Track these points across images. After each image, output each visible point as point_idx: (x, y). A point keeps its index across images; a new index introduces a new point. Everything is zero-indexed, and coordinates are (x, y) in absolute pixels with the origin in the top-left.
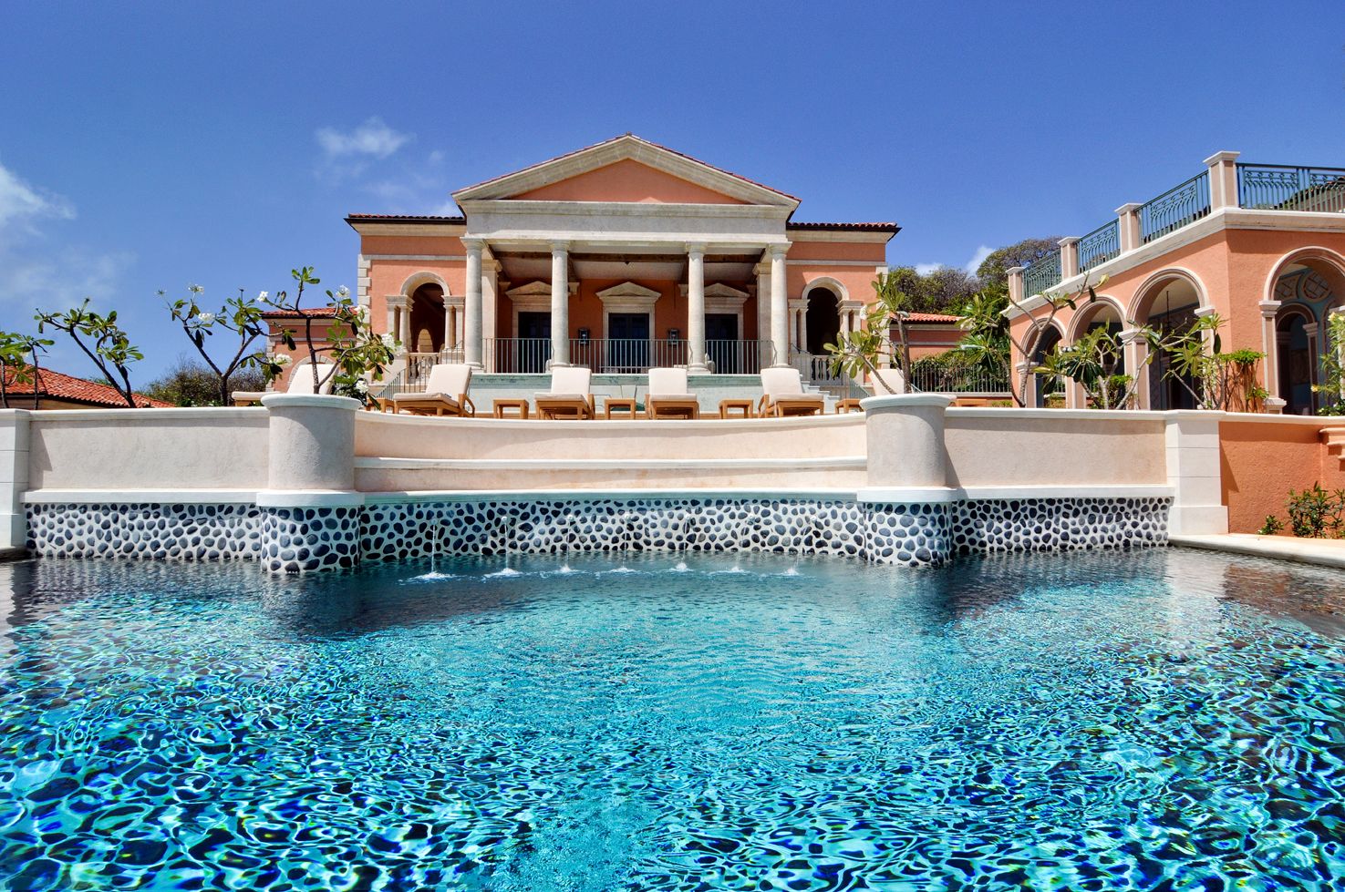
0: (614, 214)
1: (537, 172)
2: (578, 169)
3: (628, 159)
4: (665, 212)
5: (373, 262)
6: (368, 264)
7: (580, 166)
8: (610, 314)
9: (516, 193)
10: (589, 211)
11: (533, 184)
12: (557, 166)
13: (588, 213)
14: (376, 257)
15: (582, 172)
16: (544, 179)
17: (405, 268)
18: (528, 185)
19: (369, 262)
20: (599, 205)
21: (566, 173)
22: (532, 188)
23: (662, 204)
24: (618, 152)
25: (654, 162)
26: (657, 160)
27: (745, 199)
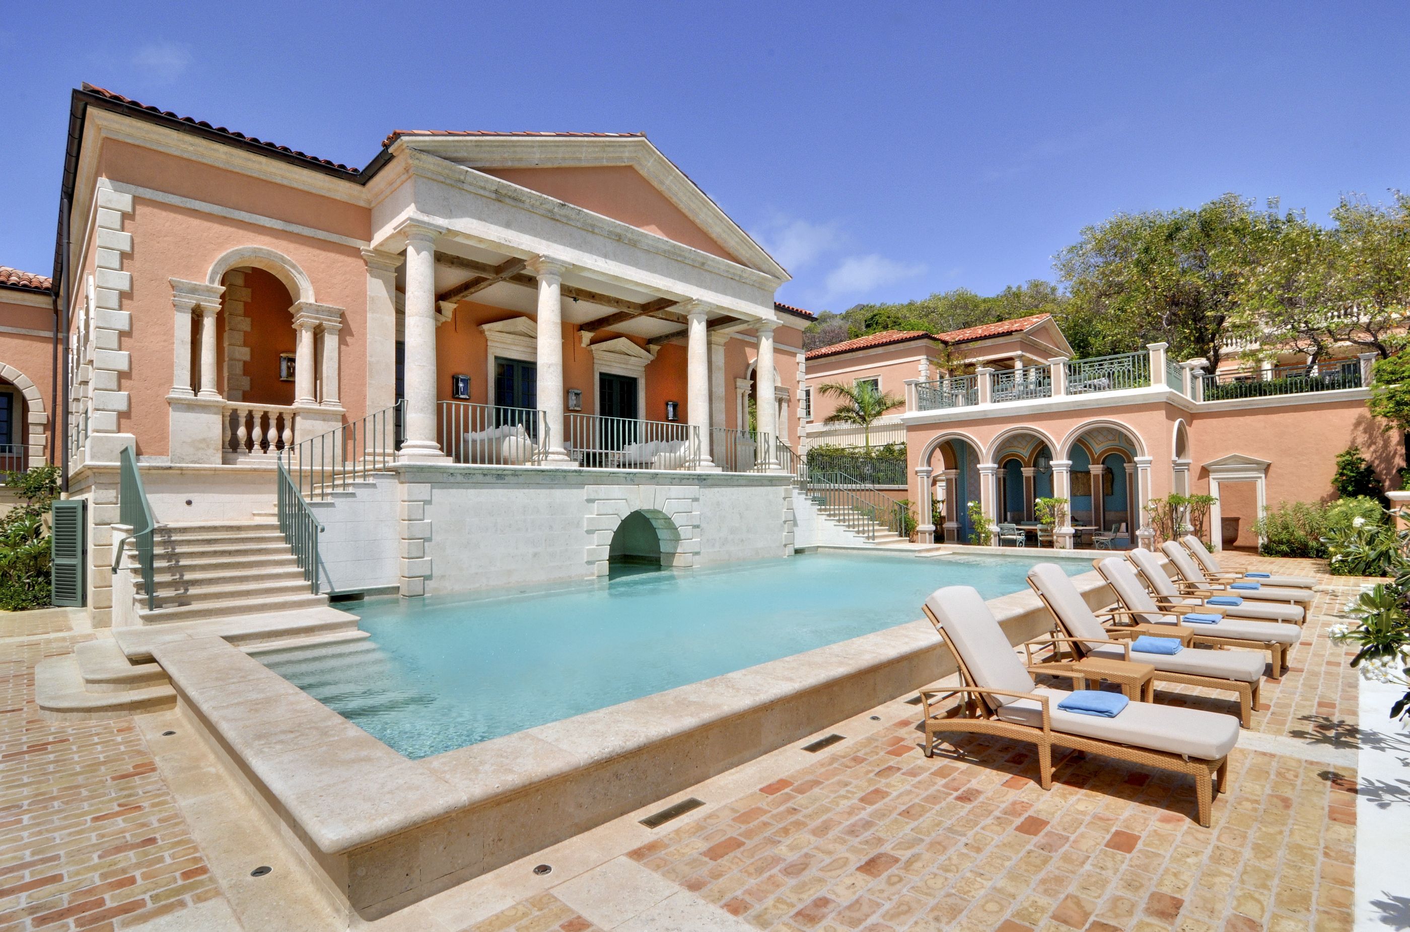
0: (619, 238)
1: (532, 145)
2: (580, 160)
3: (630, 167)
4: (674, 254)
5: (136, 200)
6: (125, 201)
7: (583, 156)
8: (601, 374)
9: (496, 165)
10: (593, 226)
11: (520, 160)
12: (557, 145)
13: (591, 228)
14: (148, 193)
15: (584, 164)
16: (536, 158)
17: (216, 228)
18: (513, 160)
19: (128, 198)
20: (608, 223)
21: (564, 159)
22: (517, 165)
23: (666, 239)
24: (627, 154)
25: (662, 183)
26: (667, 182)
27: (745, 260)
